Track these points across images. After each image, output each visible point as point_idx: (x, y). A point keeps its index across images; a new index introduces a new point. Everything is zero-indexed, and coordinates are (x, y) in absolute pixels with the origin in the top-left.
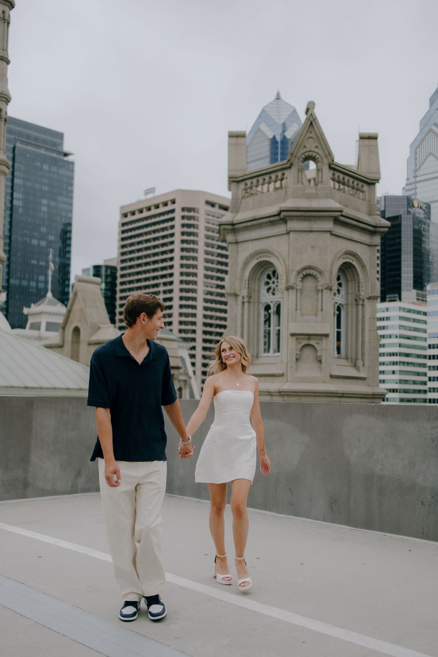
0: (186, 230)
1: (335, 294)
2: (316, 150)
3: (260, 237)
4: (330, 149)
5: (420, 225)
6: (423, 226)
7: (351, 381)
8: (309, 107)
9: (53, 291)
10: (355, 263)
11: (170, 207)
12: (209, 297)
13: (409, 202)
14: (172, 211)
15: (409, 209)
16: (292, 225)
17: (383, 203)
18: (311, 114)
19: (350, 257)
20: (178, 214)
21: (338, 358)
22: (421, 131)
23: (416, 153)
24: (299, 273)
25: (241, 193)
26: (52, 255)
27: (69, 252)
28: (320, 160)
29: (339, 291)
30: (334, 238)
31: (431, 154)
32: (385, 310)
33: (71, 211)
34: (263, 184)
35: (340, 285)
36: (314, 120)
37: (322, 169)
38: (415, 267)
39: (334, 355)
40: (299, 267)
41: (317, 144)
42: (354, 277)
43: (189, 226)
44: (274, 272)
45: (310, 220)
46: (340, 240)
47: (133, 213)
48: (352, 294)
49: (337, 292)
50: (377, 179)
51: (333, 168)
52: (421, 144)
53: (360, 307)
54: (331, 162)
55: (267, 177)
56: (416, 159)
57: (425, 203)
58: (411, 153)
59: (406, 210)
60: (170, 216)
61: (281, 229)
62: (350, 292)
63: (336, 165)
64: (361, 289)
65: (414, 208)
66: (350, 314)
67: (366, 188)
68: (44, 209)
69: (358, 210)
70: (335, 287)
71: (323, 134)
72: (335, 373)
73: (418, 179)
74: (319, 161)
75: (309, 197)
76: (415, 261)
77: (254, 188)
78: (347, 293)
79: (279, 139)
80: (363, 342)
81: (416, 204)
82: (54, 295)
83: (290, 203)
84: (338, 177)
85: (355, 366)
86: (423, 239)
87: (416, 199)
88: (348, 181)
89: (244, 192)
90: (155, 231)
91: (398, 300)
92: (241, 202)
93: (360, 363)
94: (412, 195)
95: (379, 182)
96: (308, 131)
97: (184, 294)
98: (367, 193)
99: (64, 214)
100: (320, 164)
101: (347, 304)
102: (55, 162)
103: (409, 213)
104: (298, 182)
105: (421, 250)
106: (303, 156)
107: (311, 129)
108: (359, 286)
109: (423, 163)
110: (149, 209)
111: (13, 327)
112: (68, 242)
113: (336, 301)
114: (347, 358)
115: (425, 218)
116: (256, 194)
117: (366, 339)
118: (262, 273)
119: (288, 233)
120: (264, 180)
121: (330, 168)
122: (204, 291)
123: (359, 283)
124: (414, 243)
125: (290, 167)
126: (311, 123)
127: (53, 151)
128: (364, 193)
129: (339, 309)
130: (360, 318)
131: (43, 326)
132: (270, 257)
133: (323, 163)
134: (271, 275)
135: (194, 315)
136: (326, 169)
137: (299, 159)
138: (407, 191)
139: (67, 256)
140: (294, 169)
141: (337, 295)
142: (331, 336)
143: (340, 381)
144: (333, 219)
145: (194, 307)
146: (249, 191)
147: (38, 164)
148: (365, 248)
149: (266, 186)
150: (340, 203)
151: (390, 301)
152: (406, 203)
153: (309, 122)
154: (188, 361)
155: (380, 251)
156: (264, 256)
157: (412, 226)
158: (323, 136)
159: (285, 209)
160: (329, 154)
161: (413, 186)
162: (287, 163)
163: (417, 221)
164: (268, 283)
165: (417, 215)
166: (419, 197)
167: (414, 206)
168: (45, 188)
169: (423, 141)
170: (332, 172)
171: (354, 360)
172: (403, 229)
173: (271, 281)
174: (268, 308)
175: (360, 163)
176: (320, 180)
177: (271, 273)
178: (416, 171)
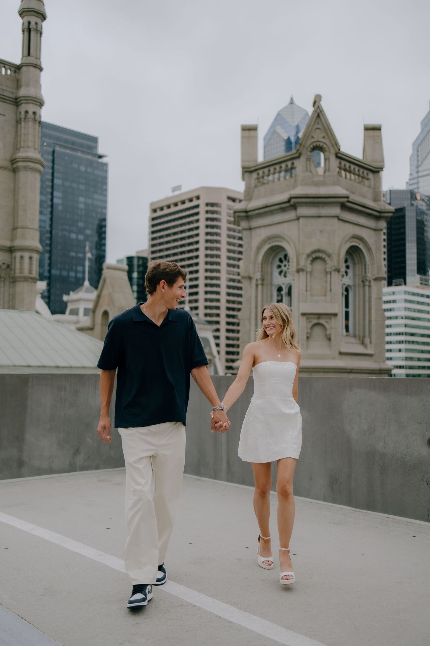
0: (210, 223)
1: (343, 276)
2: (323, 140)
3: (271, 223)
4: (336, 138)
5: (422, 216)
6: (425, 217)
7: (359, 357)
8: (316, 100)
9: (90, 280)
10: (361, 246)
11: (195, 203)
12: (232, 284)
13: (413, 195)
14: (197, 206)
15: (413, 202)
16: (302, 211)
17: (388, 197)
18: (318, 107)
19: (357, 240)
20: (202, 209)
21: (347, 336)
22: (422, 130)
23: (418, 151)
24: (308, 256)
25: (253, 182)
26: (89, 247)
27: (104, 245)
28: (327, 149)
29: (346, 273)
30: (341, 223)
32: (392, 293)
33: (105, 208)
34: (274, 173)
35: (347, 267)
36: (321, 112)
37: (329, 158)
38: (418, 254)
39: (343, 333)
40: (308, 250)
41: (324, 134)
42: (361, 259)
43: (212, 220)
44: (286, 256)
45: (318, 206)
46: (347, 225)
47: (162, 209)
48: (359, 275)
49: (345, 274)
50: (382, 167)
51: (340, 157)
52: (422, 142)
54: (338, 151)
55: (277, 167)
56: (418, 156)
57: (427, 196)
58: (413, 150)
59: (409, 202)
60: (195, 211)
61: (291, 215)
62: (357, 273)
63: (342, 154)
64: (367, 270)
65: (417, 201)
66: (357, 295)
67: (371, 176)
68: (82, 206)
69: (364, 197)
70: (343, 269)
72: (344, 350)
73: (420, 174)
75: (317, 184)
76: (418, 249)
77: (266, 178)
78: (354, 275)
79: (293, 139)
80: (370, 321)
81: (418, 197)
82: (91, 284)
83: (299, 191)
84: (345, 165)
85: (363, 343)
86: (425, 228)
87: (418, 192)
88: (354, 169)
89: (256, 181)
90: (181, 225)
91: (403, 284)
92: (253, 191)
93: (367, 341)
94: (415, 189)
95: (383, 170)
96: (315, 122)
97: (209, 282)
98: (372, 181)
99: (99, 210)
100: (328, 154)
101: (355, 285)
102: (90, 164)
103: (412, 205)
104: (307, 170)
105: (423, 240)
106: (311, 146)
107: (318, 121)
108: (365, 269)
109: (424, 160)
110: (176, 205)
111: (53, 312)
112: (103, 235)
113: (344, 283)
114: (355, 336)
115: (427, 209)
116: (268, 183)
117: (373, 318)
118: (274, 257)
119: (298, 219)
120: (275, 169)
121: (337, 157)
122: (227, 278)
123: (365, 265)
124: (418, 233)
125: (299, 157)
126: (318, 115)
127: (88, 153)
128: (369, 181)
129: (347, 290)
130: (367, 298)
131: (81, 312)
132: (281, 241)
133: (330, 153)
134: (283, 259)
135: (218, 300)
136: (333, 158)
137: (307, 148)
138: (410, 185)
139: (103, 248)
140: (303, 158)
141: (345, 276)
142: (339, 316)
143: (348, 358)
144: (339, 205)
145: (218, 293)
146: (261, 180)
147: (75, 166)
148: (371, 232)
149: (276, 176)
150: (347, 190)
151: (396, 285)
152: (409, 196)
153: (316, 114)
154: (213, 342)
155: (386, 240)
156: (276, 241)
157: (415, 217)
158: (329, 126)
159: (295, 196)
160: (336, 144)
161: (415, 181)
162: (296, 153)
163: (420, 213)
164: (279, 267)
165: (420, 207)
166: (421, 190)
167: (416, 199)
168: (82, 187)
169: (424, 139)
170: (339, 161)
171: (361, 338)
172: (407, 220)
173: (282, 265)
174: (280, 289)
175: (365, 153)
176: (327, 168)
177: (282, 257)
178: (418, 167)
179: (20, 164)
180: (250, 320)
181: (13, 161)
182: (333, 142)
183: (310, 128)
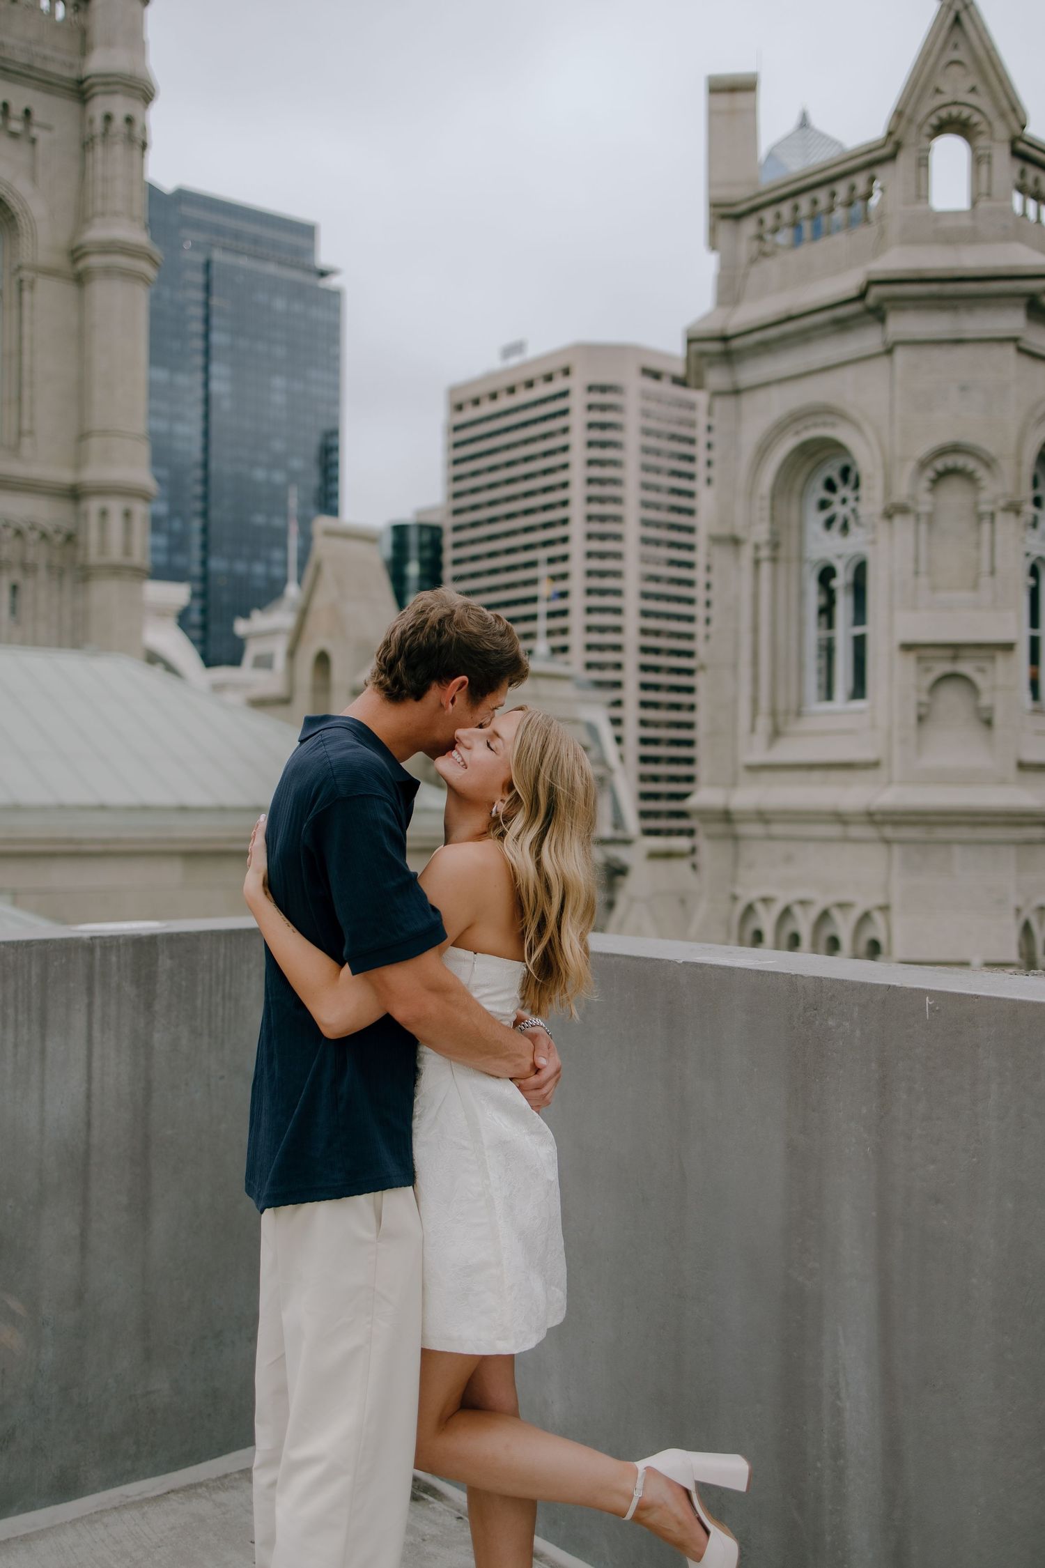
1: (1026, 529)
2: (972, 99)
3: (805, 369)
4: (1014, 92)
11: (558, 384)
14: (564, 394)
16: (902, 325)
20: (577, 401)
21: (1035, 709)
24: (923, 466)
25: (745, 248)
28: (983, 127)
29: (1035, 519)
30: (1025, 362)
35: (1038, 502)
36: (966, 7)
37: (989, 156)
39: (1025, 704)
40: (924, 448)
41: (973, 80)
44: (847, 469)
45: (955, 308)
47: (476, 402)
49: (1031, 522)
51: (1024, 152)
54: (1018, 134)
55: (822, 195)
60: (559, 405)
61: (869, 339)
63: (1031, 144)
70: (1027, 508)
71: (994, 49)
74: (981, 133)
75: (951, 239)
83: (896, 260)
84: (1037, 180)
89: (755, 243)
90: (526, 442)
92: (746, 276)
96: (946, 42)
100: (982, 142)
104: (918, 197)
106: (934, 121)
107: (957, 36)
113: (1029, 549)
118: (809, 476)
119: (889, 351)
120: (815, 202)
121: (1015, 153)
125: (892, 157)
126: (957, 20)
129: (1035, 571)
132: (834, 425)
133: (992, 138)
134: (837, 480)
136: (1001, 155)
137: (920, 127)
140: (908, 162)
141: (1032, 530)
142: (1017, 651)
144: (1023, 302)
146: (769, 238)
153: (952, 16)
156: (820, 424)
159: (881, 277)
160: (1013, 110)
162: (884, 145)
164: (825, 504)
170: (1018, 165)
173: (835, 498)
174: (826, 575)
176: (984, 189)
177: (835, 476)
179: (95, 261)
180: (735, 667)
181: (76, 253)
182: (1003, 102)
183: (931, 60)
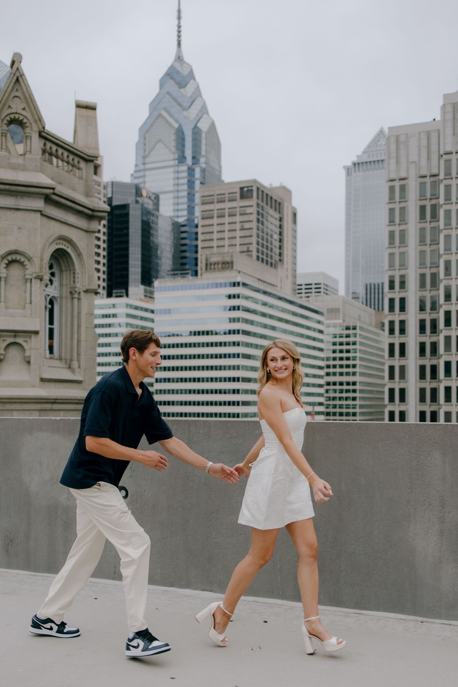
2: (23, 113)
4: (40, 113)
5: (148, 217)
6: (152, 218)
7: (65, 384)
8: (15, 59)
10: (69, 250)
13: (138, 191)
15: (138, 199)
17: (109, 190)
18: (18, 68)
19: (64, 243)
21: (51, 358)
22: (151, 114)
23: (145, 138)
24: (3, 258)
28: (28, 124)
29: (51, 281)
30: (45, 220)
31: (160, 141)
32: (111, 306)
35: (53, 274)
36: (21, 76)
37: (31, 137)
38: (143, 261)
39: (45, 355)
40: (3, 251)
41: (24, 105)
42: (69, 266)
45: (16, 196)
46: (53, 223)
48: (66, 285)
49: (49, 283)
50: (96, 156)
51: (44, 136)
52: (149, 128)
53: (76, 301)
54: (42, 130)
56: (145, 145)
57: (154, 194)
58: (140, 136)
59: (134, 198)
62: (64, 283)
63: (48, 134)
64: (76, 280)
65: (143, 198)
66: (64, 309)
67: (81, 165)
69: (74, 189)
70: (47, 277)
71: (32, 94)
72: (46, 376)
73: (148, 166)
74: (27, 127)
75: (14, 168)
76: (143, 255)
78: (61, 285)
80: (79, 341)
81: (144, 193)
84: (51, 148)
85: (70, 367)
86: (152, 231)
87: (144, 188)
91: (124, 295)
93: (75, 364)
94: (141, 183)
95: (98, 160)
96: (13, 88)
98: (84, 171)
100: (28, 130)
101: (61, 297)
103: (137, 202)
104: (2, 148)
105: (149, 244)
106: (8, 118)
107: (17, 86)
108: (74, 277)
109: (152, 150)
113: (49, 294)
114: (60, 359)
115: (154, 209)
117: (83, 338)
121: (41, 136)
123: (74, 273)
124: (143, 236)
126: (17, 80)
128: (80, 171)
129: (51, 302)
130: (76, 314)
133: (32, 130)
136: (35, 137)
137: (2, 120)
138: (136, 178)
141: (49, 286)
142: (42, 334)
143: (52, 385)
144: (44, 196)
148: (82, 234)
150: (52, 179)
151: (118, 296)
152: (134, 191)
153: (15, 78)
155: (106, 241)
157: (140, 217)
158: (31, 96)
160: (39, 120)
161: (141, 174)
163: (146, 212)
165: (146, 206)
166: (148, 185)
167: (142, 196)
169: (152, 125)
170: (43, 141)
171: (68, 361)
172: (131, 219)
175: (76, 135)
176: (28, 149)
178: (144, 157)
182: (36, 117)
183: (7, 94)
